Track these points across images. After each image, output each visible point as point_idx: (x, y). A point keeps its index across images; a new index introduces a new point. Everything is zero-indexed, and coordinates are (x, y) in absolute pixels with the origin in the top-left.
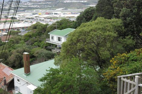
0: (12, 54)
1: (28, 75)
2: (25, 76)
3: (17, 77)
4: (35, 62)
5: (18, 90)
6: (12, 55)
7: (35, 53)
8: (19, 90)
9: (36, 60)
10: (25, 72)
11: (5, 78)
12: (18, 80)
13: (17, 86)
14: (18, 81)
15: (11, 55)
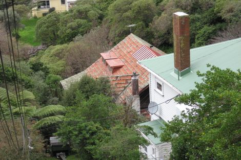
0: (163, 11)
1: (182, 75)
2: (176, 76)
3: (156, 77)
4: (222, 36)
5: (157, 113)
6: (163, 14)
7: (223, 11)
8: (161, 113)
9: (226, 29)
10: (176, 66)
11: (135, 75)
12: (159, 86)
13: (154, 103)
14: (158, 88)
15: (159, 14)
